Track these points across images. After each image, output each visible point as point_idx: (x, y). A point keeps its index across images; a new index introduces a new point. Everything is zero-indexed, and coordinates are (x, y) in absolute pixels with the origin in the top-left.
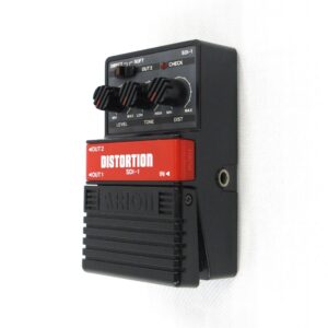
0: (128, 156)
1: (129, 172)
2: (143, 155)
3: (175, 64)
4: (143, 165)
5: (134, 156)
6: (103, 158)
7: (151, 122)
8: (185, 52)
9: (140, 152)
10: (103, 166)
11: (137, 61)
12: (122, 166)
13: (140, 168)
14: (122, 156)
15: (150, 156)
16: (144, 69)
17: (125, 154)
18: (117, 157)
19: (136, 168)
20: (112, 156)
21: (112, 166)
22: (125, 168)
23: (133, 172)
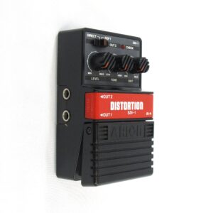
0: (129, 103)
1: (129, 113)
2: (138, 103)
3: (129, 48)
4: (138, 109)
5: (133, 103)
6: (112, 103)
7: (115, 80)
8: (135, 43)
9: (136, 101)
10: (112, 109)
11: (107, 38)
12: (125, 109)
13: (136, 110)
14: (125, 103)
15: (142, 103)
16: (111, 45)
17: (127, 101)
18: (122, 103)
19: (134, 111)
20: (118, 103)
21: (118, 109)
22: (127, 111)
23: (132, 113)
